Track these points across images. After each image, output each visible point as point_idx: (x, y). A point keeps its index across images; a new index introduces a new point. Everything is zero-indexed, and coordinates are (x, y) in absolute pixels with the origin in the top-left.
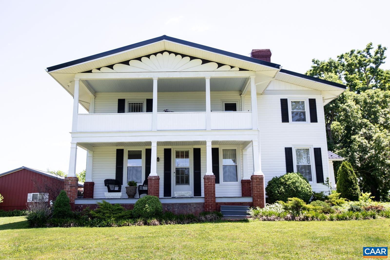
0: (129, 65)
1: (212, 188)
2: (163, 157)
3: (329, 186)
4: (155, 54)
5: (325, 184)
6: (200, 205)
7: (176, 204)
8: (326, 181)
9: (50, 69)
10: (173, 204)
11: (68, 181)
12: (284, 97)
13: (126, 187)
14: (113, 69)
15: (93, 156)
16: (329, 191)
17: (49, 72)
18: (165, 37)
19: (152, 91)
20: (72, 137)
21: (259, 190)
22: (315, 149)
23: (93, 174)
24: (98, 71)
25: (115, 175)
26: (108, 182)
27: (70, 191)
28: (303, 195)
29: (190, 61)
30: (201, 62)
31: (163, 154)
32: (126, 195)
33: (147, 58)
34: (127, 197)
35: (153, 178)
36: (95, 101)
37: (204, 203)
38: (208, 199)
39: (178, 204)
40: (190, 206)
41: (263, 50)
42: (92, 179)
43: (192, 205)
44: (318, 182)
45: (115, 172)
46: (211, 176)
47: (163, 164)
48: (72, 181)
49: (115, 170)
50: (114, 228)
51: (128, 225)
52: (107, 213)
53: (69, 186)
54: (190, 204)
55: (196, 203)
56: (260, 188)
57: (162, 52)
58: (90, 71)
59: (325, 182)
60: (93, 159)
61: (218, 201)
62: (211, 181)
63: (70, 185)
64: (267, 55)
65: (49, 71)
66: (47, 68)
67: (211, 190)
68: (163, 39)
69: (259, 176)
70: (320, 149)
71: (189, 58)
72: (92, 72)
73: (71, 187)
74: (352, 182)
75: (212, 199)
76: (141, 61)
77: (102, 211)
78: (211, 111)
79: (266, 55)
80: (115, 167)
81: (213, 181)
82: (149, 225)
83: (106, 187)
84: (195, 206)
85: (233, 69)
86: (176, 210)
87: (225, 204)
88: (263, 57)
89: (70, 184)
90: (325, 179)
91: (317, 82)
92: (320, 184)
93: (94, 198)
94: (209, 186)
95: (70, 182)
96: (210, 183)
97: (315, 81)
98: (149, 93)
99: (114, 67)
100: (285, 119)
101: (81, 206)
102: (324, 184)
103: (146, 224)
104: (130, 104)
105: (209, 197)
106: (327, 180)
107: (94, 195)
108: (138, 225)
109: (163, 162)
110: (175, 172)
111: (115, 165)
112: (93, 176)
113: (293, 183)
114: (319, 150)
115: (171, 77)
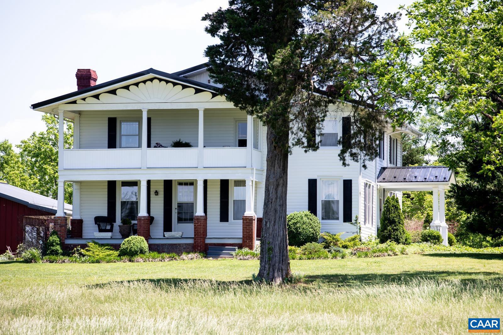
0: (116, 95)
1: (201, 229)
2: (163, 190)
3: (357, 226)
4: (144, 82)
7: (166, 244)
9: (35, 106)
10: (163, 245)
11: (57, 220)
13: (119, 226)
14: (99, 100)
15: (81, 189)
16: (357, 232)
17: (34, 109)
18: (151, 71)
21: (249, 231)
22: (344, 181)
23: (80, 209)
24: (83, 101)
25: (106, 211)
26: (98, 220)
27: (60, 231)
29: (182, 89)
30: (194, 91)
31: (163, 187)
32: (119, 234)
33: (135, 87)
34: (121, 237)
35: (143, 218)
36: (80, 120)
37: (193, 244)
38: (197, 239)
42: (80, 215)
43: (181, 245)
44: (345, 221)
45: (107, 208)
46: (201, 216)
47: (163, 199)
48: (61, 220)
49: (107, 205)
50: (102, 264)
51: (115, 262)
52: (96, 251)
53: (58, 226)
55: (186, 244)
56: (249, 229)
58: (75, 102)
59: (353, 221)
60: (81, 192)
61: (208, 241)
62: (201, 222)
66: (32, 105)
67: (200, 231)
68: (149, 73)
69: (249, 217)
70: (351, 181)
71: (181, 87)
72: (77, 102)
73: (61, 226)
75: (201, 240)
76: (129, 90)
77: (92, 250)
78: (205, 147)
80: (106, 202)
82: (133, 261)
83: (97, 226)
84: (184, 247)
87: (215, 245)
89: (59, 223)
92: (347, 224)
93: (83, 237)
94: (198, 226)
95: (59, 221)
96: (199, 223)
99: (100, 97)
101: (71, 246)
102: (352, 223)
103: (130, 261)
106: (355, 219)
107: (83, 235)
108: (123, 262)
109: (163, 196)
110: (177, 207)
111: (107, 199)
112: (81, 212)
113: (295, 224)
114: (349, 182)
115: (162, 109)
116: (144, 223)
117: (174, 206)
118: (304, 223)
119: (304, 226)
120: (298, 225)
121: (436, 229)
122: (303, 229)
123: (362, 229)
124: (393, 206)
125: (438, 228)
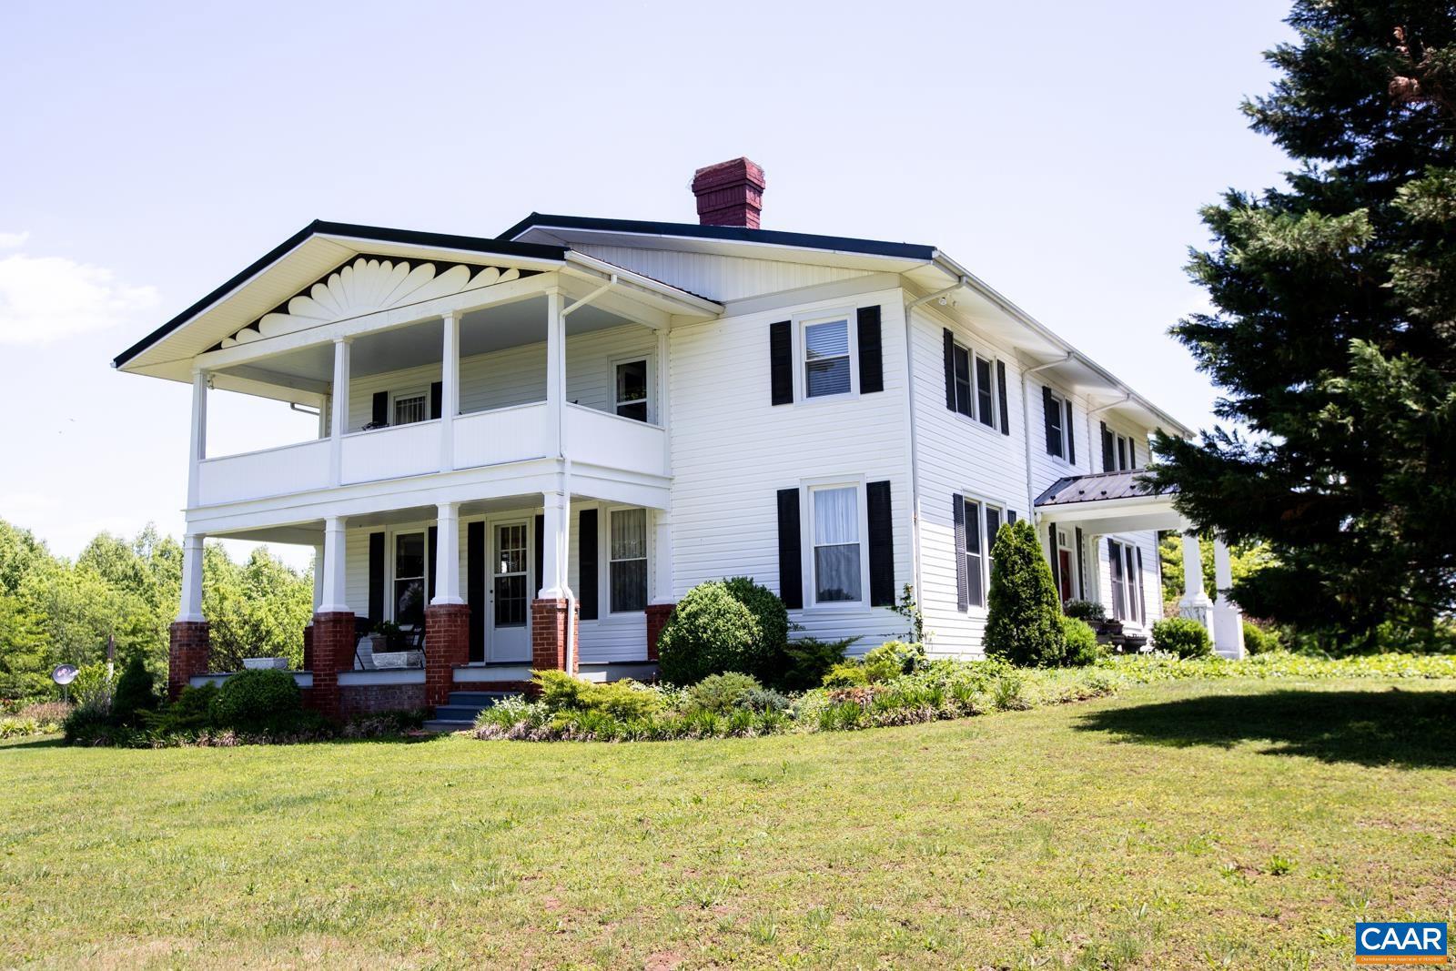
0: (288, 313)
1: (440, 642)
2: (466, 548)
3: (910, 616)
4: (338, 271)
5: (898, 610)
6: (421, 689)
8: (901, 599)
9: (120, 361)
10: (366, 688)
12: (779, 316)
14: (259, 331)
16: (910, 633)
17: (119, 368)
19: (439, 359)
20: (189, 522)
21: (547, 644)
22: (870, 486)
24: (233, 342)
25: (367, 604)
28: (718, 653)
29: (410, 271)
31: (466, 541)
33: (323, 286)
38: (433, 672)
39: (375, 688)
40: (401, 693)
41: (721, 165)
44: (875, 603)
45: (368, 597)
47: (466, 570)
54: (400, 687)
56: (549, 639)
57: (351, 263)
58: (218, 347)
59: (898, 603)
61: (459, 677)
62: (440, 621)
63: (180, 641)
64: (735, 179)
65: (118, 366)
66: (114, 360)
67: (439, 647)
68: (311, 234)
70: (886, 485)
72: (224, 346)
74: (1017, 595)
75: (440, 672)
76: (311, 297)
78: (462, 412)
79: (731, 180)
80: (368, 584)
81: (444, 621)
85: (506, 275)
86: (372, 703)
87: (475, 686)
88: (723, 189)
89: (178, 638)
90: (899, 592)
91: (837, 252)
92: (883, 611)
94: (435, 637)
96: (437, 629)
97: (832, 251)
98: (428, 367)
99: (261, 326)
100: (782, 393)
102: (894, 608)
104: (399, 403)
105: (435, 667)
106: (904, 596)
109: (466, 562)
110: (493, 589)
111: (368, 577)
114: (883, 489)
115: (371, 329)
116: (325, 632)
117: (489, 584)
118: (720, 614)
119: (720, 622)
120: (702, 620)
121: (1195, 615)
122: (717, 630)
123: (925, 622)
124: (1018, 550)
125: (1201, 612)
